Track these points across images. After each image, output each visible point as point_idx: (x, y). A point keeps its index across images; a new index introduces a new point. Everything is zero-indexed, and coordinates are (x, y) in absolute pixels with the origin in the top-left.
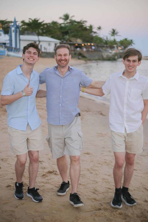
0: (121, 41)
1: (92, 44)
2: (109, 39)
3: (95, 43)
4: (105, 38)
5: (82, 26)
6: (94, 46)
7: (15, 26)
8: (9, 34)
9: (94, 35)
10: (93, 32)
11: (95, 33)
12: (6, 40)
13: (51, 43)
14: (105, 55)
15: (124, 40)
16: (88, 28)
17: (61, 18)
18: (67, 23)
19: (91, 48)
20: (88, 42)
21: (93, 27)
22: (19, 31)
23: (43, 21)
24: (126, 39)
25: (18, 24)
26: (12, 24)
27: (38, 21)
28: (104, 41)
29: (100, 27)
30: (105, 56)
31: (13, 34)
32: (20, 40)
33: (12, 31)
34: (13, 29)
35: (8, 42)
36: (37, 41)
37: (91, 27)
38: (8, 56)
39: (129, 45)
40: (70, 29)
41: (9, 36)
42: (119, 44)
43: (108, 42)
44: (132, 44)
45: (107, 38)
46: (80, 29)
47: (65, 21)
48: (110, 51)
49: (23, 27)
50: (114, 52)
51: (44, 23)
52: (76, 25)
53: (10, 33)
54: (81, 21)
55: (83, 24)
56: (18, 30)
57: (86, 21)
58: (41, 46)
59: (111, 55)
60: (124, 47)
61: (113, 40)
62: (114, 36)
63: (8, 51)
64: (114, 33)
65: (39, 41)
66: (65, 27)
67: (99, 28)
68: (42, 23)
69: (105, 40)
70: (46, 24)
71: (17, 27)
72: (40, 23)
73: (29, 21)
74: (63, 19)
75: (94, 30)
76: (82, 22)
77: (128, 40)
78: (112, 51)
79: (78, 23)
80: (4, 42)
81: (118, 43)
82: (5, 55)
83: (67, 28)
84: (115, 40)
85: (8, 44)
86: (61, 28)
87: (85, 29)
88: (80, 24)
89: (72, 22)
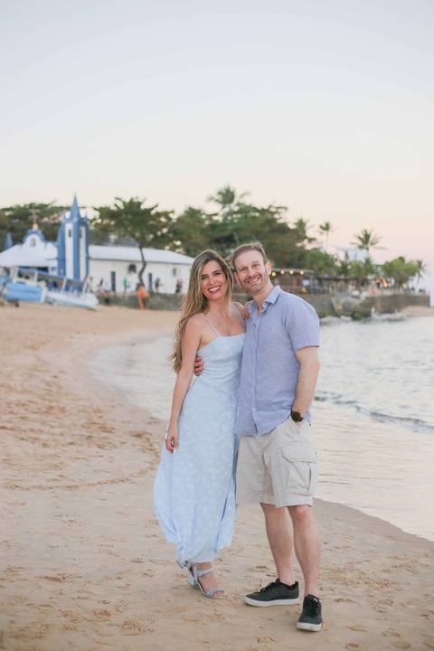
0: (387, 263)
1: (302, 273)
2: (351, 258)
3: (311, 268)
4: (342, 257)
5: (274, 220)
6: (306, 277)
7: (76, 220)
8: (56, 243)
9: (309, 247)
10: (306, 237)
11: (311, 240)
12: (49, 260)
13: (178, 267)
14: (338, 302)
15: (396, 260)
16: (292, 226)
17: (211, 199)
18: (231, 213)
19: (299, 283)
20: (289, 265)
21: (308, 225)
22: (88, 232)
23: (156, 206)
24: (402, 259)
25: (83, 212)
26: (68, 214)
27: (139, 204)
28: (339, 264)
29: (327, 225)
30: (338, 307)
31: (69, 242)
32: (88, 258)
33: (67, 235)
34: (69, 227)
35: (55, 264)
36: (137, 262)
37: (301, 224)
38: (49, 302)
39: (413, 274)
40: (237, 230)
41: (58, 247)
42: (382, 274)
43: (349, 267)
44: (421, 273)
45: (347, 256)
46: (267, 229)
47: (224, 208)
48: (356, 293)
49: (99, 221)
50: (365, 294)
51: (159, 209)
52: (255, 217)
53: (59, 238)
54: (270, 207)
55: (276, 216)
56: (83, 229)
57: (286, 208)
58: (150, 275)
59: (357, 302)
60: (396, 282)
61: (364, 261)
62: (368, 249)
63: (50, 289)
64: (366, 240)
65: (145, 263)
66: (224, 224)
67: (327, 228)
68: (153, 212)
69: (342, 263)
70: (166, 214)
71: (82, 222)
72: (148, 211)
73: (116, 205)
74: (217, 201)
75: (309, 233)
76: (273, 210)
77: (407, 260)
78: (361, 292)
79: (263, 211)
80: (42, 264)
81: (379, 269)
82: (39, 299)
83: (230, 228)
84: (368, 261)
85: (53, 269)
86: (214, 226)
87: (283, 229)
88: (269, 216)
89: (245, 210)
